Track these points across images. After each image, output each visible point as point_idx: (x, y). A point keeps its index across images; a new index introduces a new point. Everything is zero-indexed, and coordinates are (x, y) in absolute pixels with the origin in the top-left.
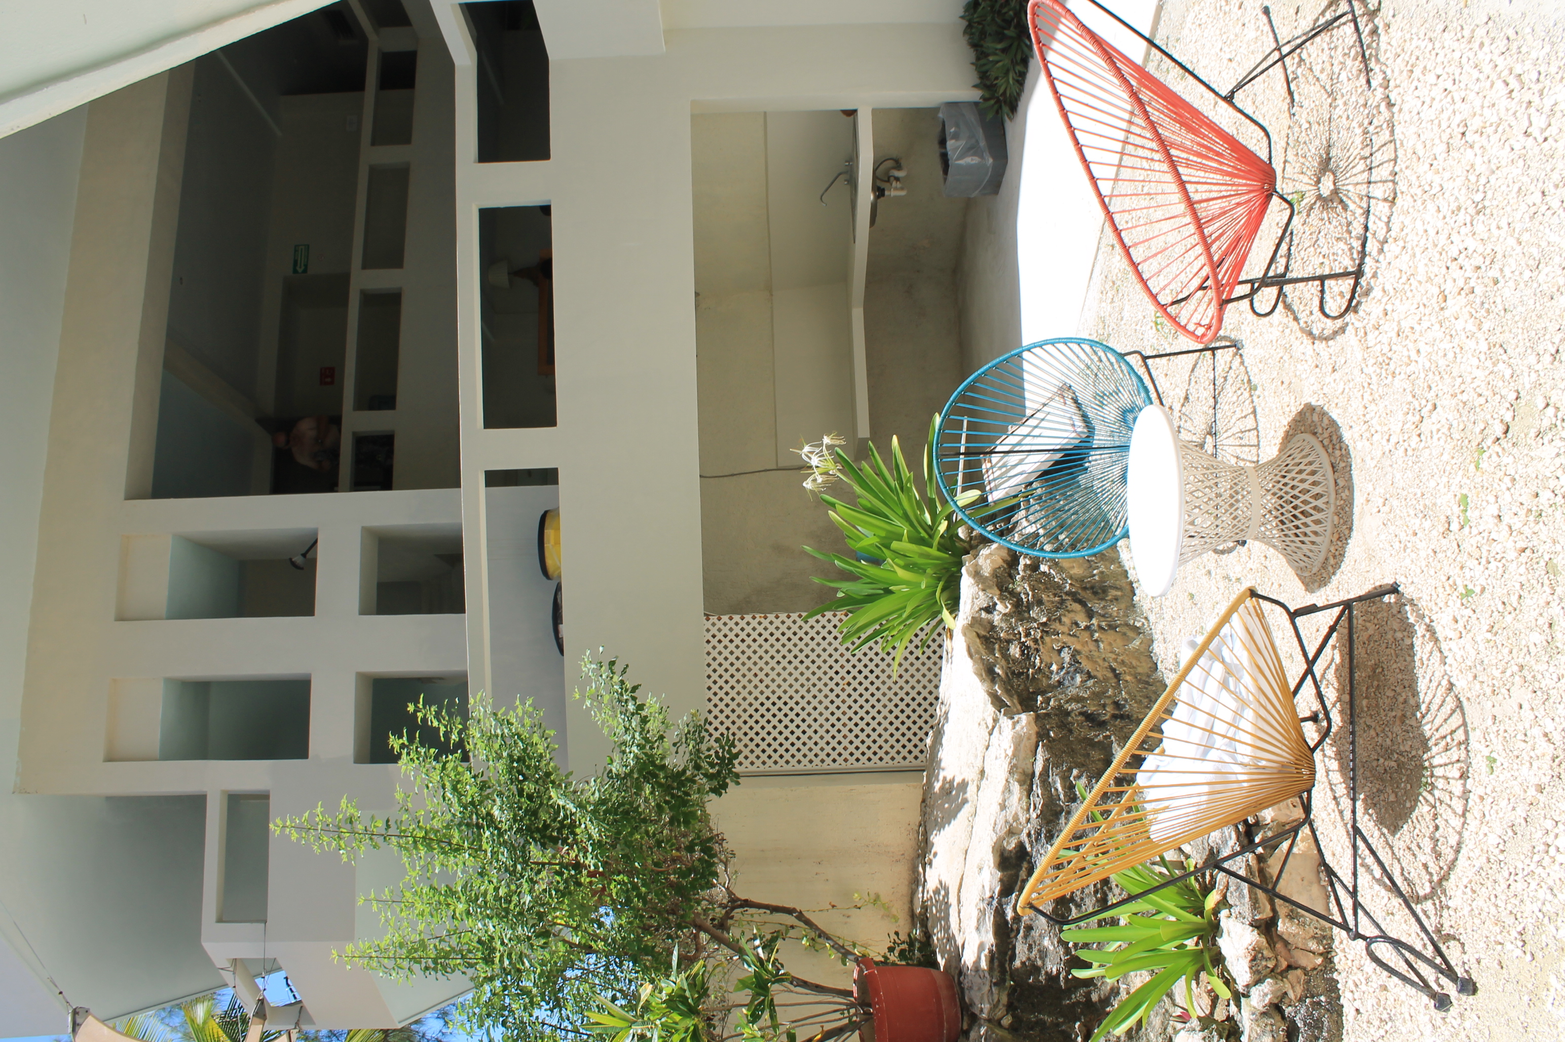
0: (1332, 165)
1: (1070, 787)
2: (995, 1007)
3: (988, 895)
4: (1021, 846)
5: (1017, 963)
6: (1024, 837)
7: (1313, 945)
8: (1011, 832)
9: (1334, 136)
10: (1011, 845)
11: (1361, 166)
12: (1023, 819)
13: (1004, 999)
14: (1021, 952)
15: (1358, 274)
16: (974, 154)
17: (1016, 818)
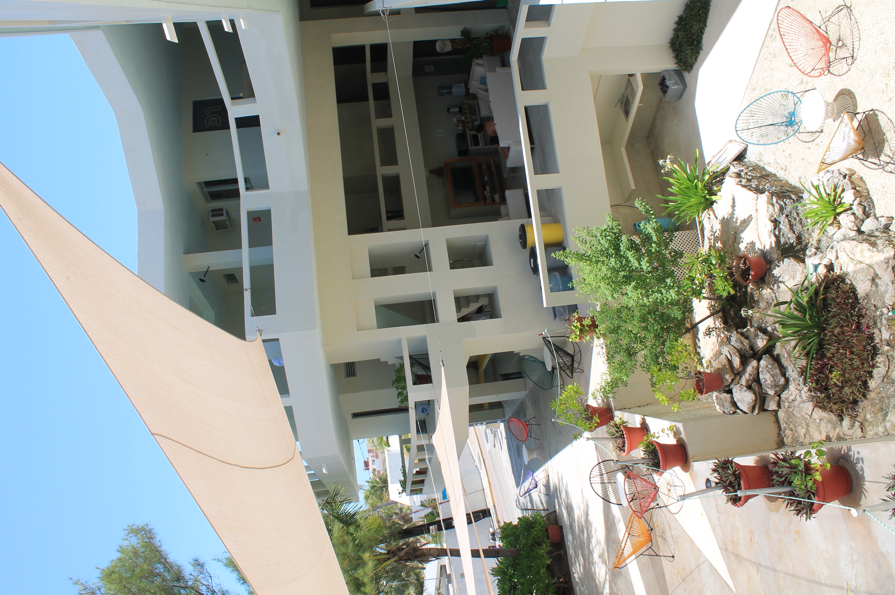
0: (841, 39)
1: (785, 203)
2: (778, 255)
3: (770, 230)
4: (775, 219)
5: (782, 243)
6: (775, 216)
7: (865, 191)
8: (772, 216)
9: (841, 34)
10: (773, 219)
11: (851, 36)
12: (774, 213)
13: (780, 253)
14: (782, 240)
15: (853, 57)
16: (677, 85)
17: (772, 213)
